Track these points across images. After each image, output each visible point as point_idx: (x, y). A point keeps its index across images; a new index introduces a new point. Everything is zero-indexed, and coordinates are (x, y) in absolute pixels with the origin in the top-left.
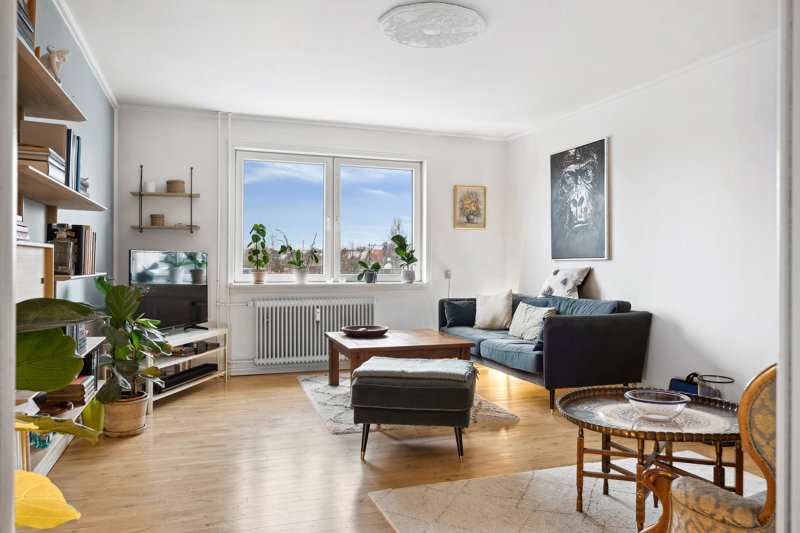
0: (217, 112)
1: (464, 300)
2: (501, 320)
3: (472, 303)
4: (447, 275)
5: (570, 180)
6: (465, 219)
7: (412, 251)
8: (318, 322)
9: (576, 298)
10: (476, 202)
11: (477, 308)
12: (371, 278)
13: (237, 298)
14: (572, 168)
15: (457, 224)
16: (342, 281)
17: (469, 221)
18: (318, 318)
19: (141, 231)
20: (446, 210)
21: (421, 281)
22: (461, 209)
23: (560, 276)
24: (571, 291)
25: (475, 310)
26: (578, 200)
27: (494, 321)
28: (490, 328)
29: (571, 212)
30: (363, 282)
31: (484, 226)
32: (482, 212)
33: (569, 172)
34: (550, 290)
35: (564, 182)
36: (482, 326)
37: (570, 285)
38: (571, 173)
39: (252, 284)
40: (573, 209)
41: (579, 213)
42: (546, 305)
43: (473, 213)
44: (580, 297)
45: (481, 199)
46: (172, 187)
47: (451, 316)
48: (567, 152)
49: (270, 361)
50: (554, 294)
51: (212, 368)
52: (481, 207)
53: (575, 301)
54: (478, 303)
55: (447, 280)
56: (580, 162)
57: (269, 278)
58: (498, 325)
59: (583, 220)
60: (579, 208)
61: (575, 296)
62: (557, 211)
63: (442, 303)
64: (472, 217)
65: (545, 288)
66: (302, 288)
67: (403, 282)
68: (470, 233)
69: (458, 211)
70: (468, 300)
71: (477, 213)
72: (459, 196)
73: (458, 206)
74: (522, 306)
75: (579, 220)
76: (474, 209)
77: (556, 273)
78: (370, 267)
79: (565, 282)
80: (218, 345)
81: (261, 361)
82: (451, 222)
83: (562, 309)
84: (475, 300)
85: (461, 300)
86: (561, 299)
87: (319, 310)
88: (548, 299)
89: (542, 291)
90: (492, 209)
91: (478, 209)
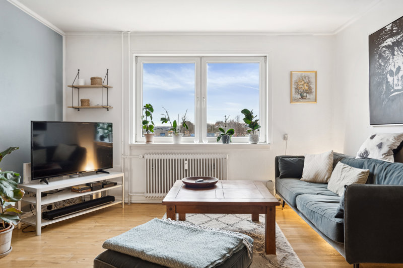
0: (120, 32)
1: (295, 157)
2: (323, 176)
3: (301, 159)
4: (285, 138)
5: (388, 53)
6: (299, 96)
7: (256, 121)
8: (186, 170)
9: (392, 161)
10: (308, 83)
11: (305, 164)
12: (226, 140)
13: (135, 152)
14: (389, 41)
15: (293, 100)
16: (205, 142)
17: (302, 97)
18: (186, 167)
19: (79, 110)
20: (284, 90)
21: (266, 142)
22: (296, 89)
23: (377, 140)
24: (387, 154)
25: (303, 165)
26: (394, 70)
27: (316, 175)
28: (314, 181)
29: (388, 82)
30: (221, 143)
31: (316, 101)
32: (314, 90)
33: (386, 46)
34: (366, 152)
35: (381, 56)
36: (307, 179)
37: (385, 149)
38: (388, 47)
39: (145, 143)
40: (390, 79)
41: (396, 82)
42: (361, 167)
43: (306, 92)
44: (396, 161)
45: (313, 80)
46: (95, 82)
47: (282, 169)
48: (384, 29)
49: (154, 195)
50: (369, 157)
51: (111, 199)
52: (313, 86)
53: (390, 164)
54: (306, 160)
55: (285, 141)
56: (398, 34)
57: (156, 140)
58: (320, 179)
59: (400, 88)
60: (396, 78)
61: (391, 160)
62: (375, 82)
63: (277, 159)
64: (305, 94)
65: (361, 150)
66: (177, 146)
67: (250, 143)
68: (303, 107)
69: (293, 90)
70: (299, 157)
71: (309, 91)
72: (294, 79)
73: (294, 86)
74: (340, 165)
75: (396, 88)
76: (307, 88)
77: (372, 137)
78: (226, 132)
79: (380, 146)
80: (115, 184)
81: (149, 195)
82: (288, 99)
83: (376, 172)
84: (303, 157)
85: (293, 157)
86: (376, 161)
87: (186, 162)
88: (364, 161)
89: (359, 153)
90: (322, 88)
91: (310, 88)
